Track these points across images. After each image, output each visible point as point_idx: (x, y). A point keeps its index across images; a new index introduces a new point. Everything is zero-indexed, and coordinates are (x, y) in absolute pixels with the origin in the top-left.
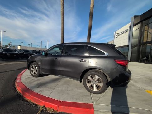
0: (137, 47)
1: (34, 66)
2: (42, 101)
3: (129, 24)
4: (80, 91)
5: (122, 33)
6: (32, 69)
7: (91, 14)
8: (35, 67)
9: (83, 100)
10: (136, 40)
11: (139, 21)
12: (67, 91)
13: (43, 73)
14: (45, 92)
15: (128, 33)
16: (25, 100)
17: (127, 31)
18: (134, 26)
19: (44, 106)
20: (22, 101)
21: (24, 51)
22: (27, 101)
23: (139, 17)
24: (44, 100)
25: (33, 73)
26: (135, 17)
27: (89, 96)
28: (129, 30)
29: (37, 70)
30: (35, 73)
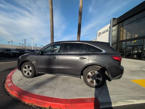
0: (115, 45)
1: (27, 66)
2: (48, 102)
3: (109, 25)
4: (80, 87)
5: (104, 33)
6: (24, 70)
7: (80, 14)
8: (29, 67)
9: (87, 95)
10: (115, 39)
11: (116, 23)
12: (69, 88)
13: (39, 73)
14: (47, 93)
15: (108, 32)
16: (25, 104)
17: (107, 31)
18: (113, 26)
19: (50, 107)
20: (22, 106)
21: (5, 49)
22: (28, 105)
23: (116, 20)
24: (49, 102)
25: (26, 74)
26: (114, 19)
27: (91, 91)
28: (109, 30)
29: (31, 71)
30: (28, 74)
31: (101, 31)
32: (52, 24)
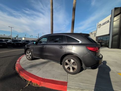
1: (28, 52)
2: (30, 78)
3: (110, 16)
4: (59, 71)
5: (104, 24)
6: (27, 54)
7: (74, 10)
9: (61, 78)
10: (116, 30)
12: (50, 71)
13: (35, 57)
14: (34, 72)
15: (109, 23)
16: (19, 76)
17: (108, 22)
18: (114, 17)
19: (31, 81)
20: (17, 77)
21: (26, 41)
22: (20, 77)
24: (31, 77)
25: (28, 57)
27: (66, 75)
28: (110, 21)
29: (30, 55)
30: (29, 57)
31: (101, 22)
32: (52, 21)
